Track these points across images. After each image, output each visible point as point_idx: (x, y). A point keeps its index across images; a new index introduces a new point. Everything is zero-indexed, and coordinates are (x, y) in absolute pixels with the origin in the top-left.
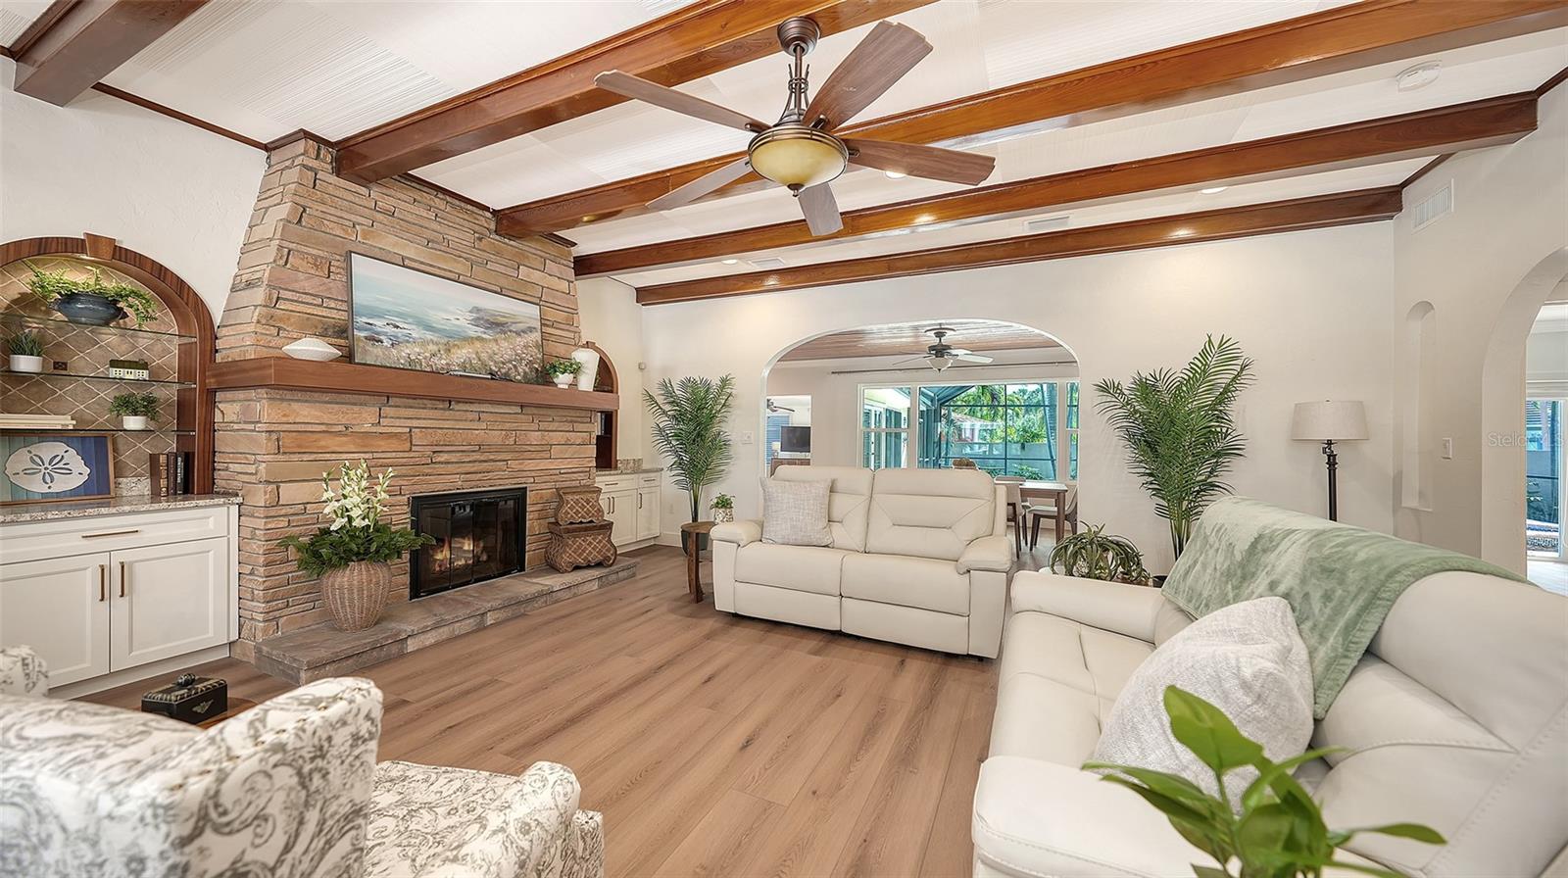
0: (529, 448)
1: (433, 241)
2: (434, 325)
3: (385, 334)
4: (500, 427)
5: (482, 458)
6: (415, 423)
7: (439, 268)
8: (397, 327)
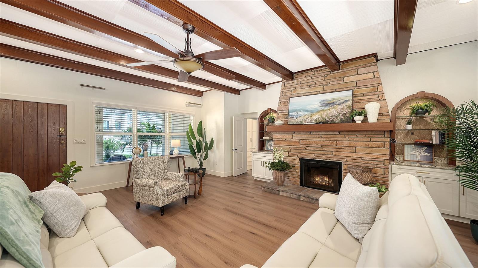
0: (343, 147)
1: (311, 85)
2: (308, 110)
3: (295, 116)
4: (329, 139)
5: (322, 150)
6: (301, 138)
7: (313, 92)
8: (298, 113)
